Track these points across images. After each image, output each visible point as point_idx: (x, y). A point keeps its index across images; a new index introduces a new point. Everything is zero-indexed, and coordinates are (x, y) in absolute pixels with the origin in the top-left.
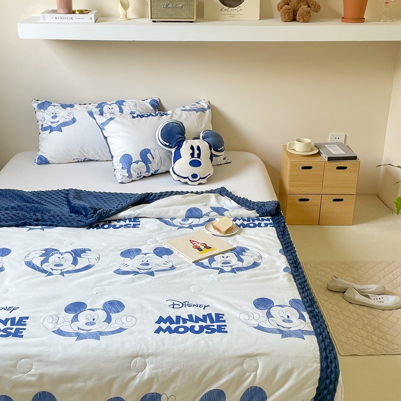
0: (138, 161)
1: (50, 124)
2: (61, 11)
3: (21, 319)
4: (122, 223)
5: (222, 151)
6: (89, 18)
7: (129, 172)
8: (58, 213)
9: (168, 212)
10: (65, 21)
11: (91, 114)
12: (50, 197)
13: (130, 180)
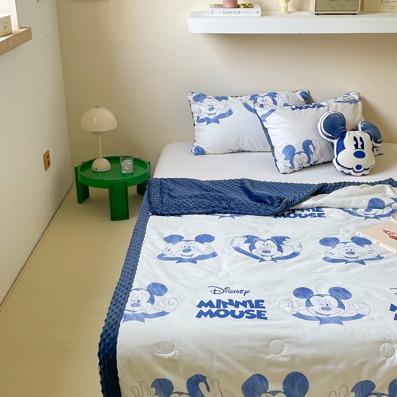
0: (301, 152)
1: (207, 116)
2: (228, 5)
3: (257, 302)
4: (306, 212)
5: (380, 142)
6: (256, 11)
7: (291, 162)
8: (243, 202)
9: (350, 202)
10: (232, 15)
11: (246, 106)
12: (225, 187)
13: (292, 170)
